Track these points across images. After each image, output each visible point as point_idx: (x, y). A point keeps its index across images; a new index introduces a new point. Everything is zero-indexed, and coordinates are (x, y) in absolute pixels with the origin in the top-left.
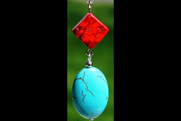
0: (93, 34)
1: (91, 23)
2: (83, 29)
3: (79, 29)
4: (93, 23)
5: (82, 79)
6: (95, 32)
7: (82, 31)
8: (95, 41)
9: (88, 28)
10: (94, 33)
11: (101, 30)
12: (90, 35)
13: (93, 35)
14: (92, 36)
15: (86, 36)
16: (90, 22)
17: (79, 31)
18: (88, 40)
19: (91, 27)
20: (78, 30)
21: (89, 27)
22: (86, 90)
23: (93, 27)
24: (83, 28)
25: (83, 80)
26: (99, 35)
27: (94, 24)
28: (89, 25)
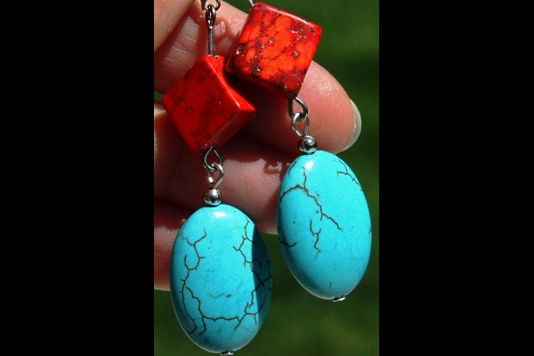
0: (283, 52)
1: (267, 23)
2: (252, 47)
3: (242, 50)
4: (273, 22)
5: (303, 186)
6: (287, 43)
7: (251, 54)
8: (295, 68)
9: (264, 40)
10: (285, 48)
11: (303, 34)
12: (277, 57)
13: (284, 54)
14: (283, 57)
15: (266, 62)
16: (263, 23)
17: (245, 56)
18: (276, 71)
19: (272, 35)
20: (241, 54)
21: (267, 35)
22: (320, 214)
23: (277, 32)
24: (251, 44)
25: (306, 190)
26: (300, 47)
27: (277, 24)
28: (263, 30)
